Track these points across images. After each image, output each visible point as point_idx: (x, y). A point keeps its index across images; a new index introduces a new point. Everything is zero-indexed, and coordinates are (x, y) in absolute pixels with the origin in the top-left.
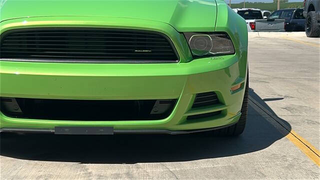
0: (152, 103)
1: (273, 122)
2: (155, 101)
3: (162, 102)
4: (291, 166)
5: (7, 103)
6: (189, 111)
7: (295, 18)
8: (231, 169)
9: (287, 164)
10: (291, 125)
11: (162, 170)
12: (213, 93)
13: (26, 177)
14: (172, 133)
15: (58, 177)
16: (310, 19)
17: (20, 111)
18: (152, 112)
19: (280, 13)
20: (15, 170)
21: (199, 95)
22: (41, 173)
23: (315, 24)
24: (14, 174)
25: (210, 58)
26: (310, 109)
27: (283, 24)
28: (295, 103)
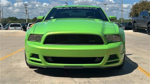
0: (95, 58)
1: (131, 63)
2: (96, 57)
3: (99, 58)
4: (142, 79)
5: (48, 58)
6: (107, 61)
7: (128, 25)
8: (122, 80)
9: (140, 78)
10: (138, 64)
11: (99, 80)
12: (115, 55)
13: (55, 83)
14: (102, 68)
15: (66, 83)
16: (134, 26)
17: (52, 61)
18: (95, 61)
19: (123, 24)
20: (51, 80)
21: (110, 55)
22: (60, 81)
23: (136, 28)
24: (51, 82)
25: (113, 43)
26: (142, 58)
27: (124, 27)
28: (137, 56)
